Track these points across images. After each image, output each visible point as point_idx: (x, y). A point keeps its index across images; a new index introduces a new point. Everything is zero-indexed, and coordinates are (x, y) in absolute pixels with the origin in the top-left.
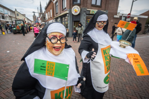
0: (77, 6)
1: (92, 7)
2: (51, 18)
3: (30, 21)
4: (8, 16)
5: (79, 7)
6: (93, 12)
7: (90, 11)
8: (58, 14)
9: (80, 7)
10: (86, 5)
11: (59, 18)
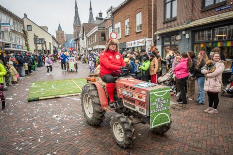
2: (137, 33)
8: (174, 23)
11: (184, 32)
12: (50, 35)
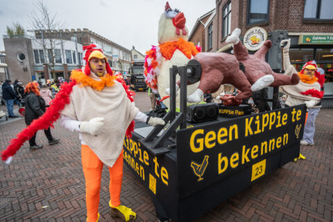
0: (258, 28)
1: (305, 27)
5: (263, 30)
6: (307, 39)
7: (298, 36)
8: (212, 51)
9: (267, 31)
10: (284, 22)
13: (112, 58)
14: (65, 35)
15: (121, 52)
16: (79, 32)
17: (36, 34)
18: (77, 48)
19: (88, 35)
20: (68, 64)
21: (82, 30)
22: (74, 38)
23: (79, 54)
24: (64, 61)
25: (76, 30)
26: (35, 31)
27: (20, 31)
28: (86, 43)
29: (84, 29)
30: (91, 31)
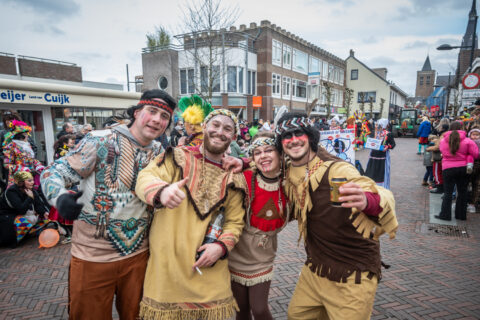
3: (403, 96)
4: (318, 83)
12: (388, 83)
13: (306, 77)
14: (230, 38)
15: (326, 65)
16: (254, 29)
17: (186, 42)
18: (246, 63)
19: (269, 34)
20: (230, 94)
21: (259, 25)
22: (245, 42)
23: (249, 72)
24: (224, 88)
25: (248, 27)
26: (186, 36)
27: (164, 38)
28: (263, 50)
29: (263, 22)
30: (274, 25)
